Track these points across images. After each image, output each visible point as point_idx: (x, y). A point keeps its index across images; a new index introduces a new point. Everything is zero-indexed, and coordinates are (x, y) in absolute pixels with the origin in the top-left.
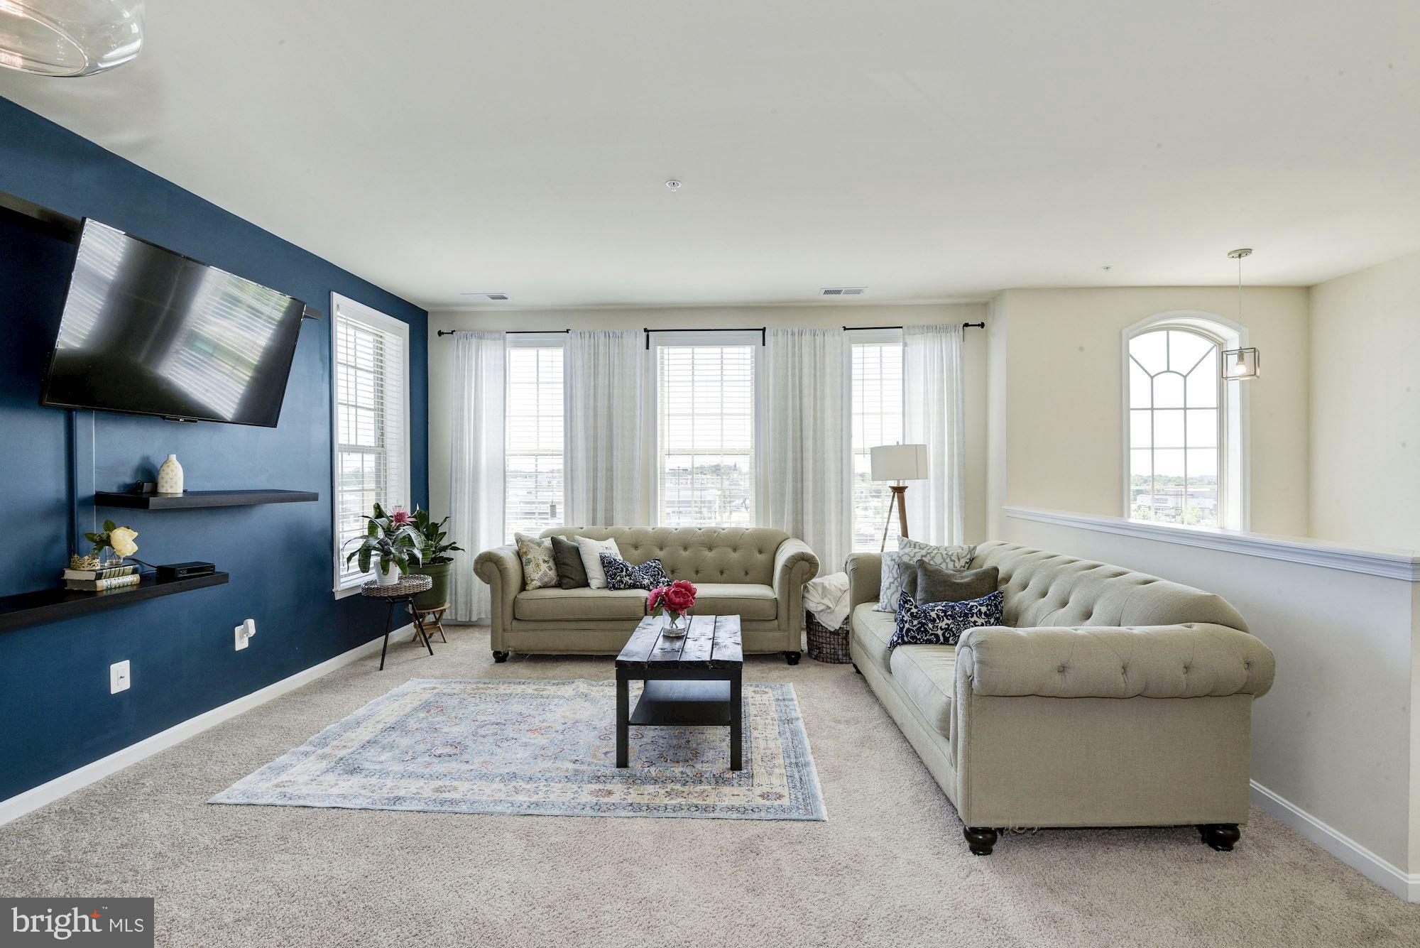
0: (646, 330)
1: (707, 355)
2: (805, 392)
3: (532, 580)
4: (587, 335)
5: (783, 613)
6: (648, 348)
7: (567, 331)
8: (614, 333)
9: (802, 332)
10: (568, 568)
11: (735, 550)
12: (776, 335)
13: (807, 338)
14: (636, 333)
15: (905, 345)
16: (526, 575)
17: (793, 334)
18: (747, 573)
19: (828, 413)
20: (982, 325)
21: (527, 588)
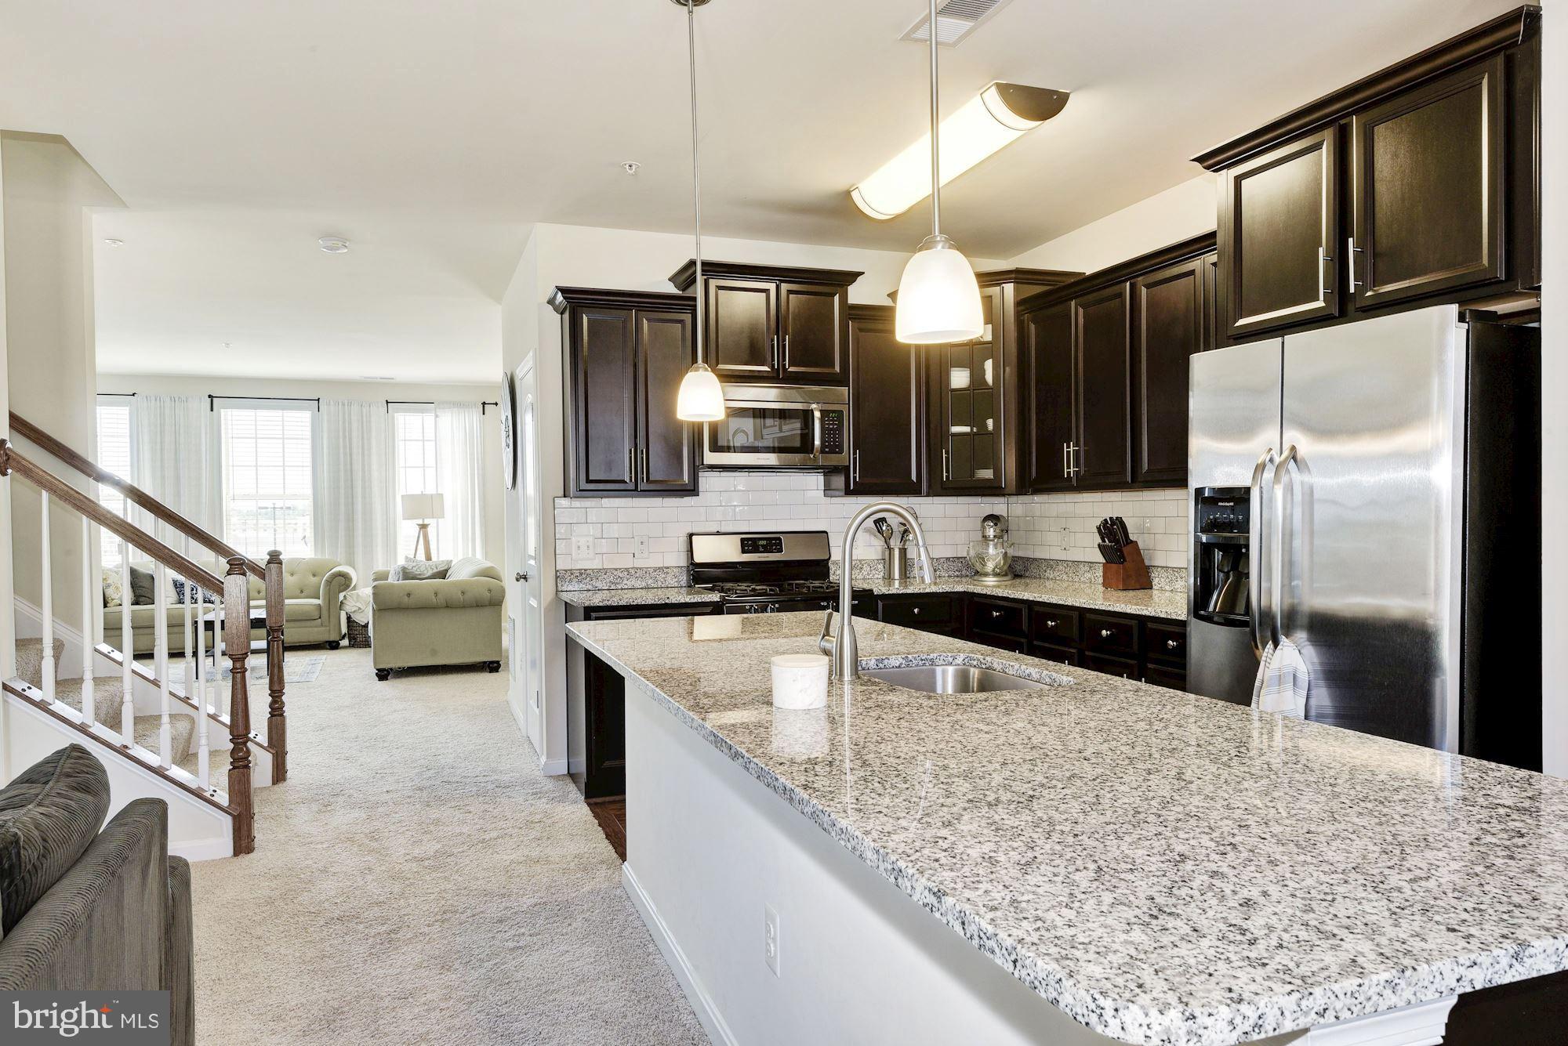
0: (210, 396)
1: (268, 418)
2: (355, 451)
3: (113, 600)
4: (153, 398)
5: (325, 613)
6: (212, 410)
7: (133, 395)
8: (179, 398)
9: (351, 403)
10: (144, 589)
11: (292, 575)
12: (329, 404)
13: (355, 408)
14: (200, 399)
15: (437, 416)
16: (107, 596)
17: (343, 405)
18: (302, 592)
19: (375, 467)
20: (496, 404)
21: (108, 605)
